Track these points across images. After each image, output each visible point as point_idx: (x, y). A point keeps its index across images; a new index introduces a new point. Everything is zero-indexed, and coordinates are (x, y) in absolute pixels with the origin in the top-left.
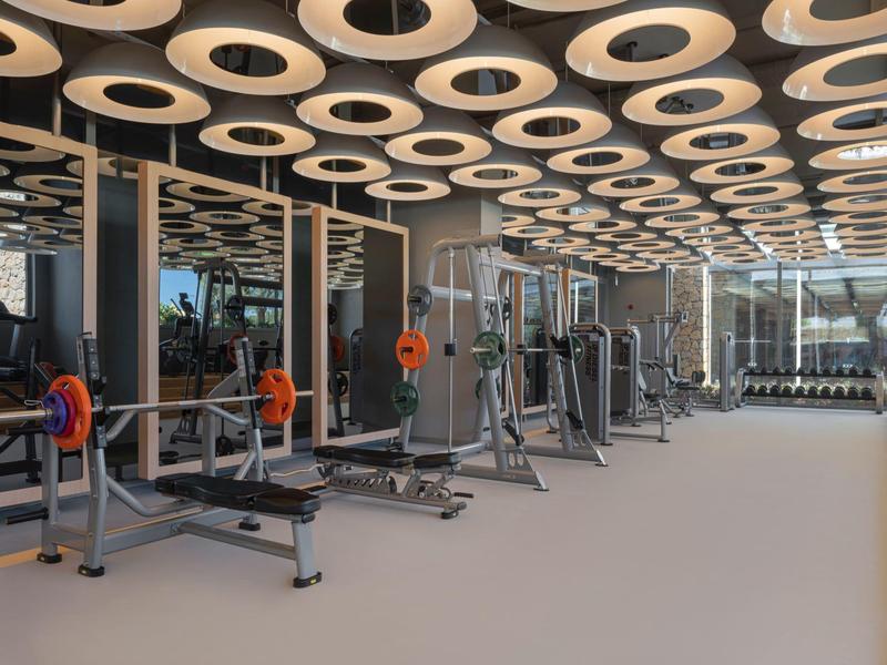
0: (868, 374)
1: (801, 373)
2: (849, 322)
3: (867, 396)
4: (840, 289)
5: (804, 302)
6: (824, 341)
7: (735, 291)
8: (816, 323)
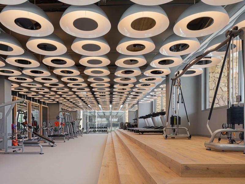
0: (106, 128)
1: (97, 128)
2: (105, 119)
3: (106, 131)
4: (103, 114)
5: (97, 116)
6: (100, 123)
7: (86, 114)
8: (99, 119)
